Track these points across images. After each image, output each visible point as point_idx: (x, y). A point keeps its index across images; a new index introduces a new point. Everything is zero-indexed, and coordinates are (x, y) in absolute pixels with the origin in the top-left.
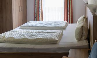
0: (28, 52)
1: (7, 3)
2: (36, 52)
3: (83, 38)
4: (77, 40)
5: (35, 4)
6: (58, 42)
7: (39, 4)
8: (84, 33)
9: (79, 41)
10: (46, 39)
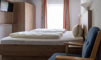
0: (36, 44)
1: (21, 16)
2: (42, 44)
3: (79, 35)
4: (74, 36)
5: (42, 19)
6: (59, 37)
7: (44, 18)
8: (80, 31)
9: (76, 37)
10: (50, 35)
